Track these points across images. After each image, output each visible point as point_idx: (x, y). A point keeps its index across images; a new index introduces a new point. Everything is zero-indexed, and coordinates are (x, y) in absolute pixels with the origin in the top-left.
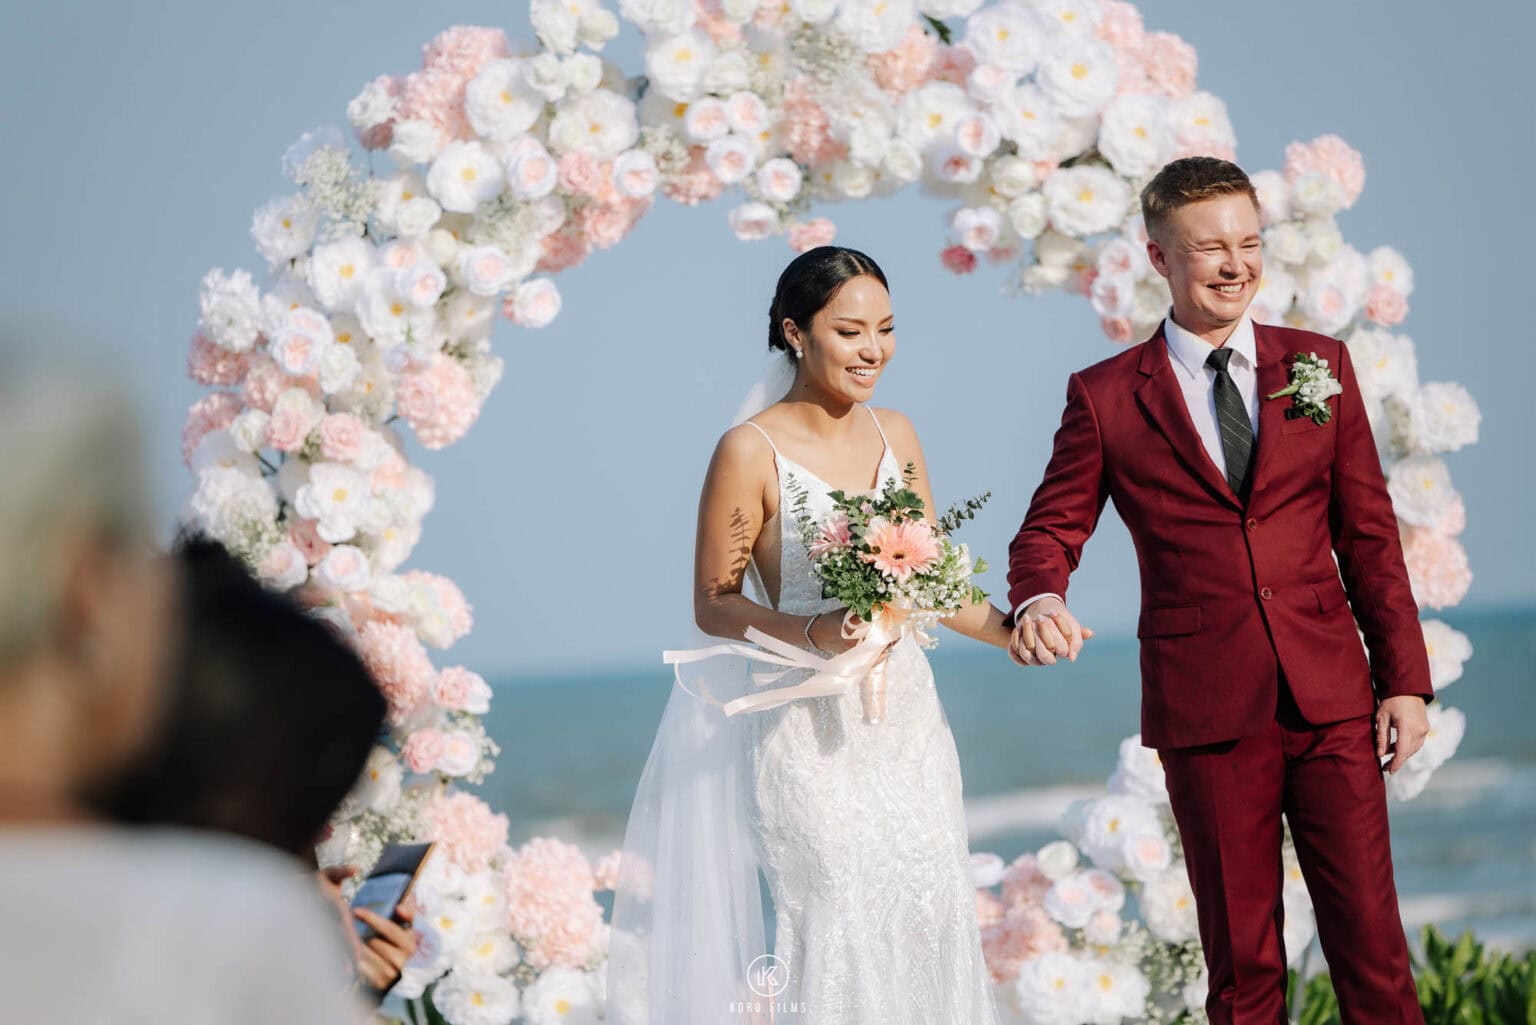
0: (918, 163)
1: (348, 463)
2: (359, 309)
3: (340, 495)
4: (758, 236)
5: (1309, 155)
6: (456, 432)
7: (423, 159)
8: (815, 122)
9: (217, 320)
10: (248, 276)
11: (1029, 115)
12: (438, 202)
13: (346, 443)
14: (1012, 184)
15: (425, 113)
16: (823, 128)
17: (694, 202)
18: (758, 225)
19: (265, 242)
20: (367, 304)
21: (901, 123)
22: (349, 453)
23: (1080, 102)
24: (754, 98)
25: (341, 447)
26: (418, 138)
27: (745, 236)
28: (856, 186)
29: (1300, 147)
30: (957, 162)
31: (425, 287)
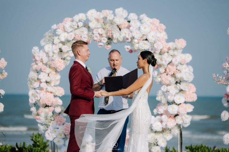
0: (122, 39)
1: (45, 72)
2: (49, 53)
3: (44, 76)
4: (101, 47)
5: (178, 41)
6: (62, 69)
7: (59, 34)
8: (111, 33)
9: (33, 53)
10: (38, 48)
11: (137, 33)
12: (60, 40)
13: (45, 69)
14: (134, 42)
15: (61, 28)
16: (112, 33)
17: (98, 42)
18: (101, 46)
19: (41, 43)
20: (50, 52)
21: (121, 33)
22: (45, 71)
23: (144, 32)
24: (103, 29)
25: (44, 70)
26: (59, 31)
27: (100, 47)
28: (115, 41)
29: (177, 40)
30: (127, 39)
31: (56, 50)
